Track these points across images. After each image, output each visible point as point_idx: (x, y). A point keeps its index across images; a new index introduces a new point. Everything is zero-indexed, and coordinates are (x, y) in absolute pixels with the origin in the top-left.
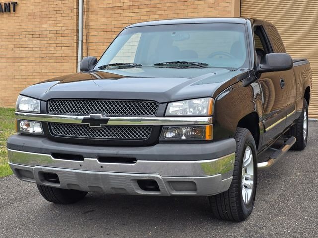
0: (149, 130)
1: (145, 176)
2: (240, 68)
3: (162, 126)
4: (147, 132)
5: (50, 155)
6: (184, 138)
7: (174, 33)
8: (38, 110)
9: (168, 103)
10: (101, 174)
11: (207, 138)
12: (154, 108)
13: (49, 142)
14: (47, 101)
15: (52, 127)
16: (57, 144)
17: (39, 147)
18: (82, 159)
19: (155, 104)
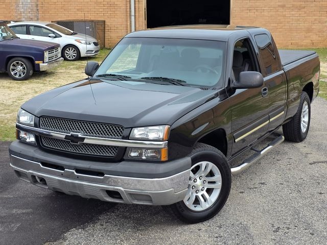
0: (117, 150)
1: (111, 188)
2: (212, 86)
3: (126, 147)
4: (115, 151)
5: (39, 163)
6: (144, 158)
7: (163, 47)
8: (33, 123)
9: (132, 128)
10: (77, 183)
11: (163, 159)
12: (121, 132)
13: (40, 152)
14: (39, 118)
15: (43, 140)
16: (46, 154)
17: (31, 156)
18: (63, 170)
19: (122, 128)
